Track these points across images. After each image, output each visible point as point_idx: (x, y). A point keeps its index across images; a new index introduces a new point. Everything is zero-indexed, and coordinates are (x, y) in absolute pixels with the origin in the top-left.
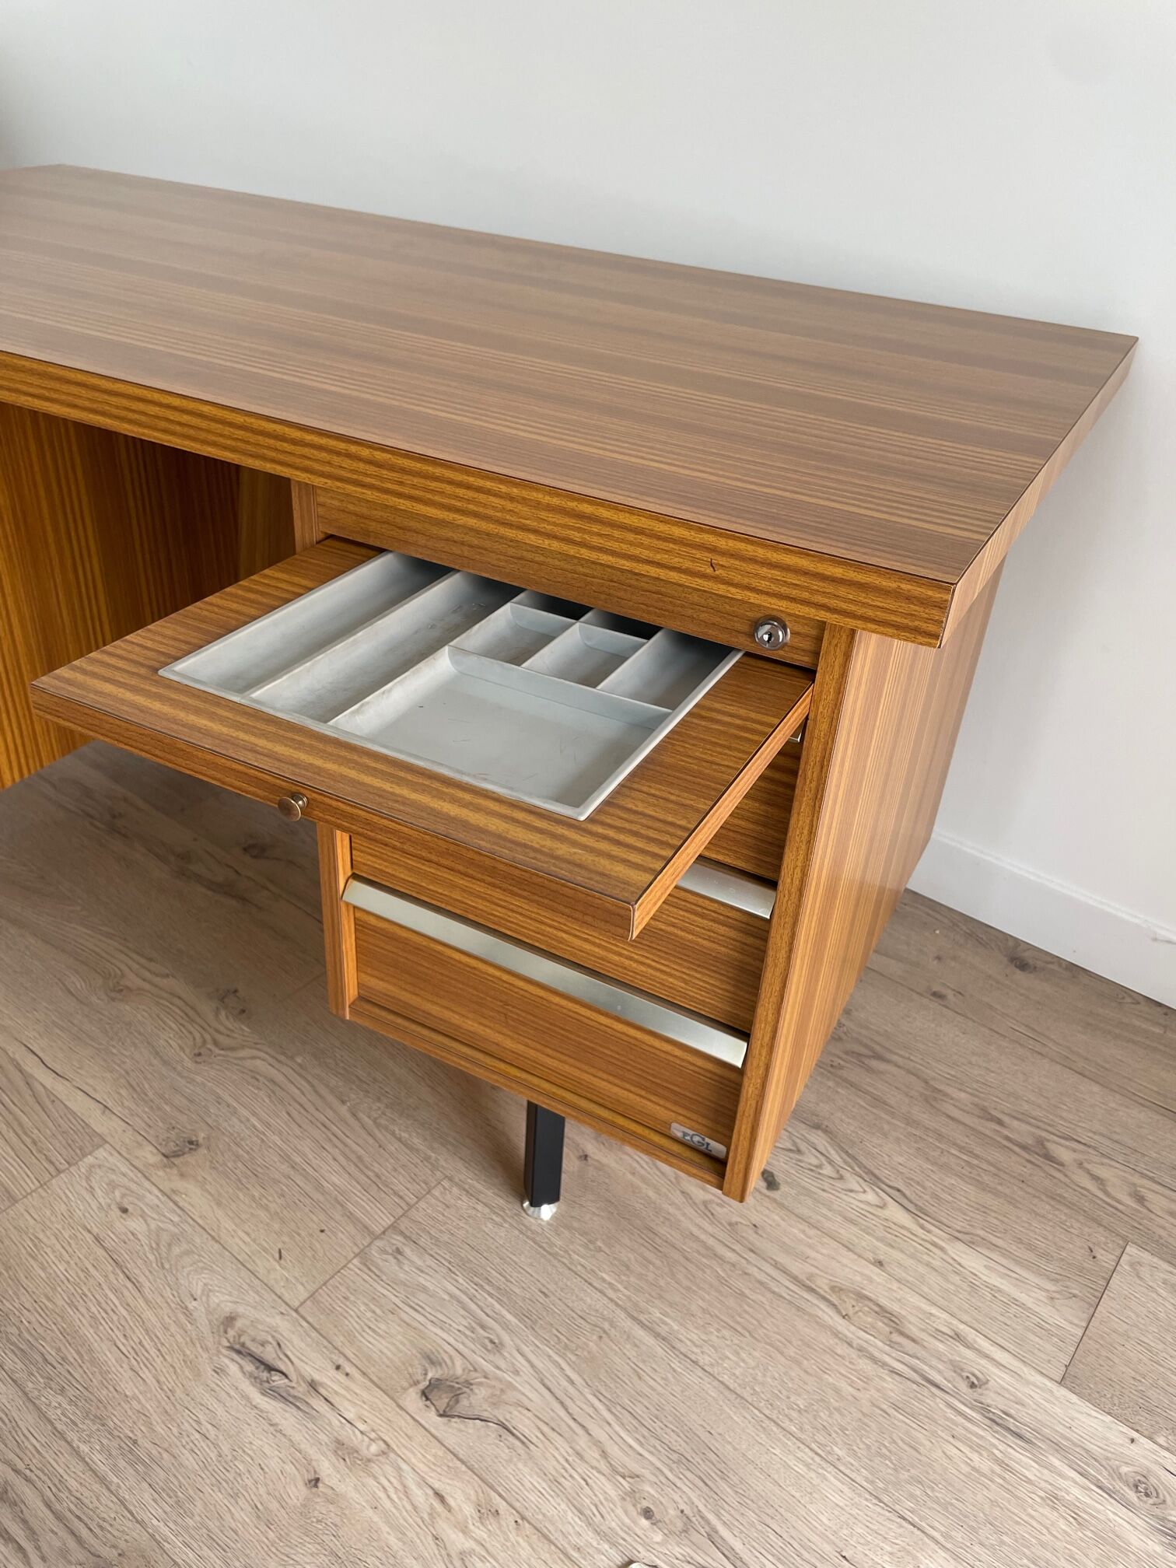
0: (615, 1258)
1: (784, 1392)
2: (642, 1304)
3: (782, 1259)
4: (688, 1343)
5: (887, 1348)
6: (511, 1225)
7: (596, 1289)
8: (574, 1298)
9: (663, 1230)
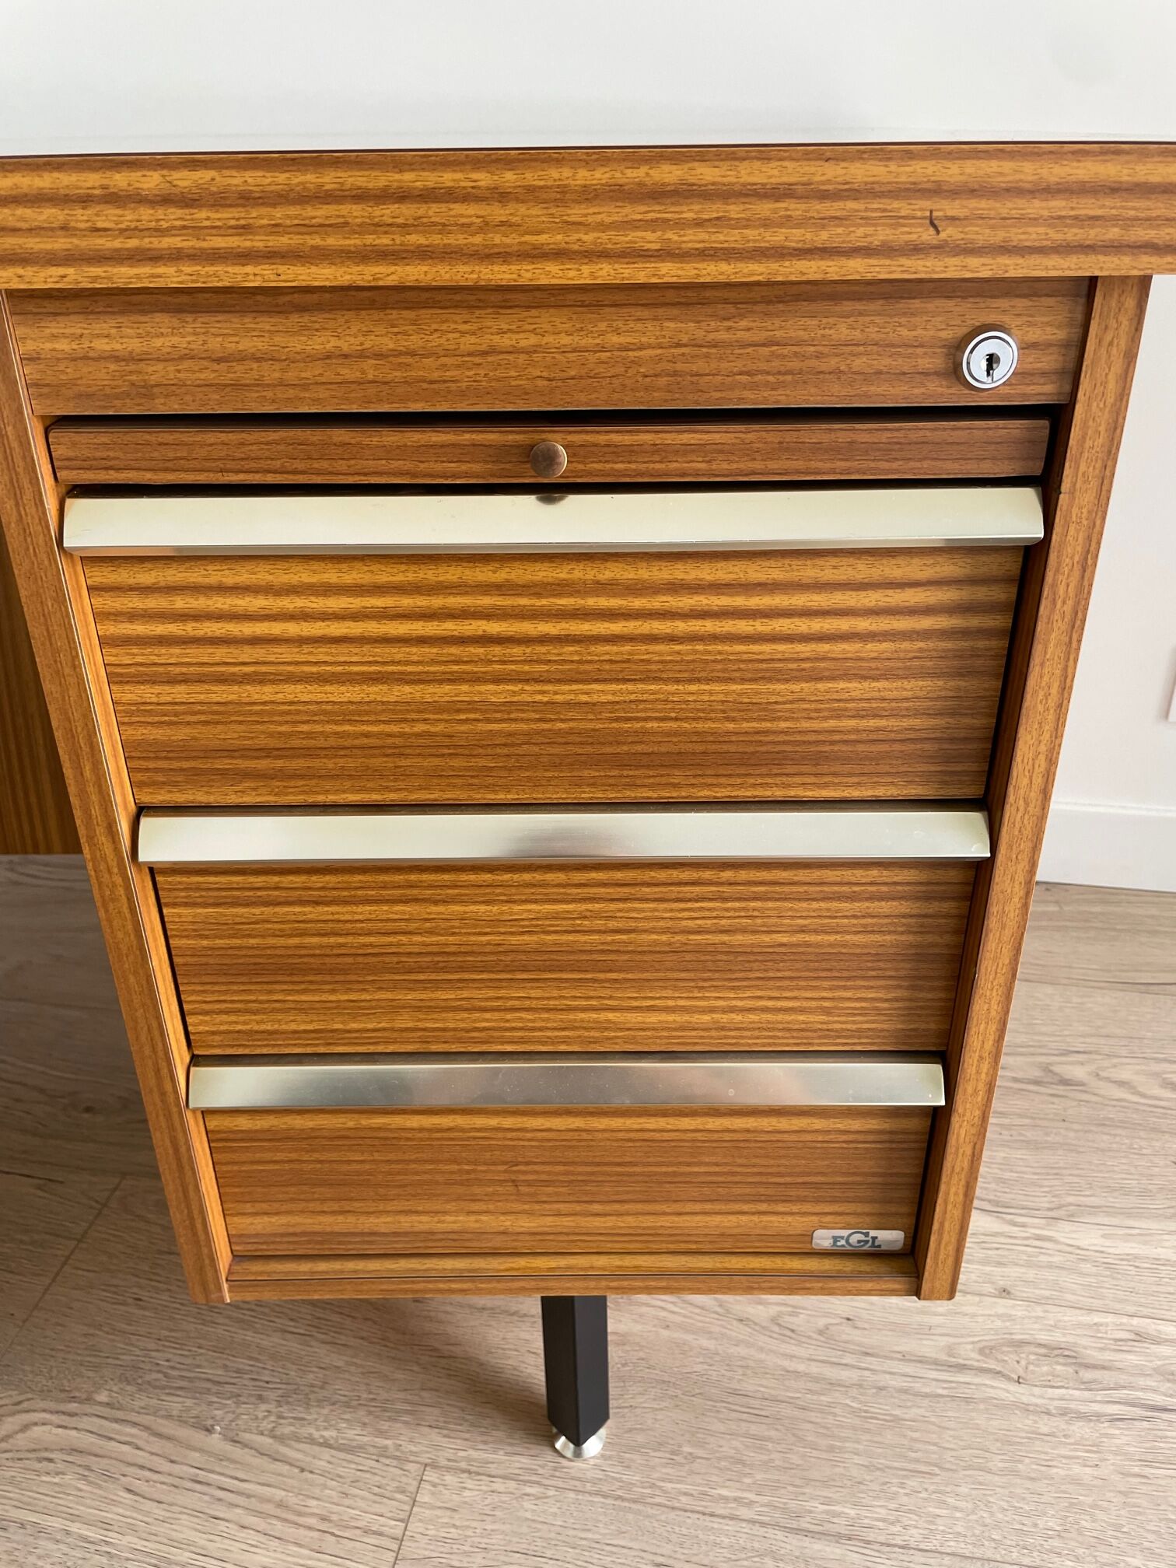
0: (719, 1459)
1: (1026, 1521)
2: (792, 1505)
3: (908, 1345)
4: (881, 1525)
5: (1087, 1394)
6: (557, 1488)
7: (724, 1517)
8: (704, 1547)
9: (749, 1386)
